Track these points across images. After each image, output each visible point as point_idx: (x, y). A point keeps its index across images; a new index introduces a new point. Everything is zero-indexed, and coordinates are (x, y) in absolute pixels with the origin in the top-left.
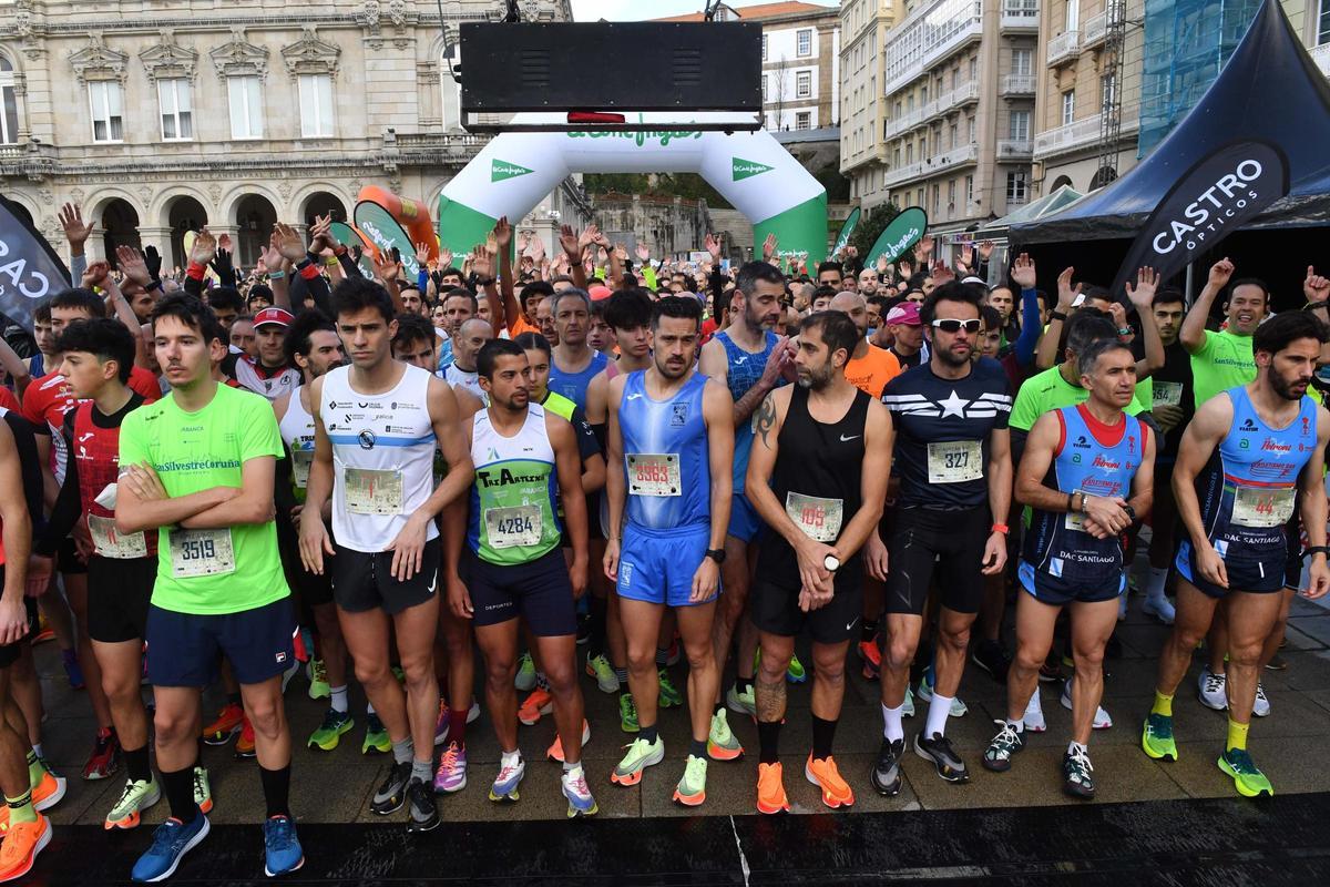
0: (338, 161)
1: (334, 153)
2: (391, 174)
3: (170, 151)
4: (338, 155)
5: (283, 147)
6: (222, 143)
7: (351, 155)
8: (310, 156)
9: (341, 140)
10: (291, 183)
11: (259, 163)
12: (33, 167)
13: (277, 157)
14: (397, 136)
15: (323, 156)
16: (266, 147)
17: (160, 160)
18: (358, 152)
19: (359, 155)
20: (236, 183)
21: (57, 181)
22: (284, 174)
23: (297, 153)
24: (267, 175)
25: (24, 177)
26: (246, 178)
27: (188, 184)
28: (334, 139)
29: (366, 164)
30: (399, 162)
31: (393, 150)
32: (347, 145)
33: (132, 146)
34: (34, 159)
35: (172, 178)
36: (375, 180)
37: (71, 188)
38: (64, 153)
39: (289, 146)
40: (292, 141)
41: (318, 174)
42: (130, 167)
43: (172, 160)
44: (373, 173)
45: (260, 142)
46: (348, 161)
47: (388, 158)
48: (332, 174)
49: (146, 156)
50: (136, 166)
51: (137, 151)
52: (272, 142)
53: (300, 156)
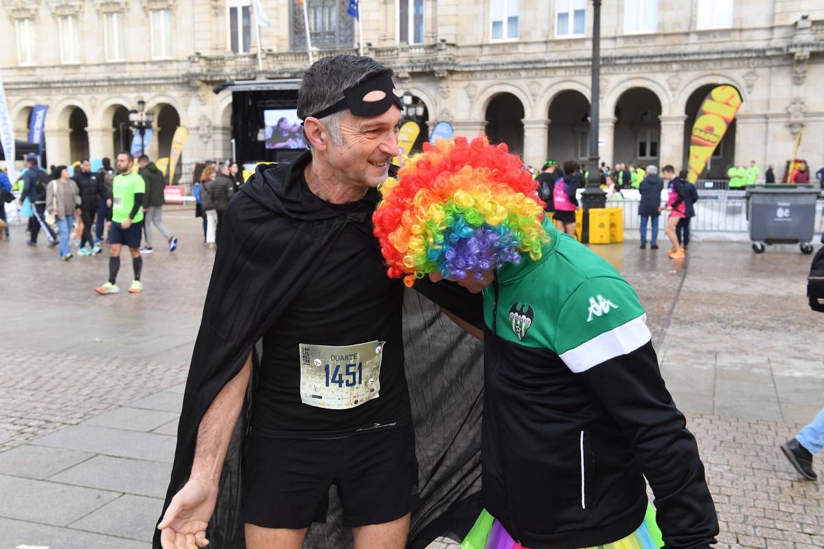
0: (737, 52)
1: (734, 43)
2: (800, 62)
3: (562, 47)
4: (737, 45)
5: (676, 39)
6: (615, 38)
7: (750, 45)
8: (706, 48)
9: (741, 30)
10: (682, 75)
11: (652, 57)
12: (441, 64)
13: (669, 50)
14: (814, 23)
15: (720, 47)
16: (660, 41)
17: (554, 56)
18: (758, 41)
19: (760, 45)
20: (624, 76)
21: (455, 77)
22: (675, 67)
23: (693, 45)
24: (656, 68)
25: (432, 73)
26: (635, 71)
27: (576, 78)
28: (733, 30)
29: (769, 53)
30: (814, 49)
31: (806, 37)
32: (746, 35)
33: (526, 43)
34: (441, 56)
35: (561, 73)
36: (774, 69)
37: (465, 83)
38: (461, 52)
39: (684, 39)
40: (687, 34)
41: (711, 65)
42: (525, 63)
43: (565, 56)
44: (774, 62)
45: (654, 36)
46: (749, 51)
47: (803, 46)
48: (726, 64)
49: (537, 52)
50: (530, 62)
51: (532, 48)
52: (666, 35)
53: (695, 48)
